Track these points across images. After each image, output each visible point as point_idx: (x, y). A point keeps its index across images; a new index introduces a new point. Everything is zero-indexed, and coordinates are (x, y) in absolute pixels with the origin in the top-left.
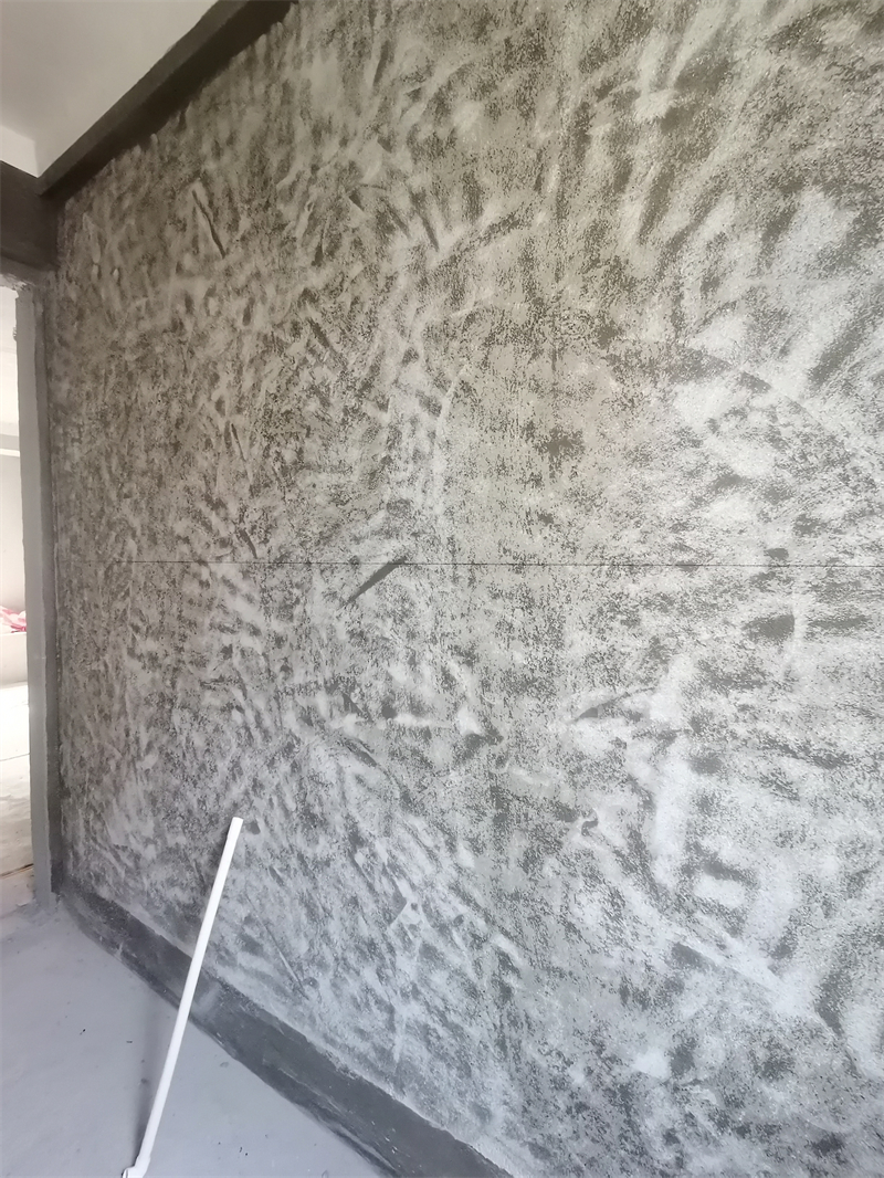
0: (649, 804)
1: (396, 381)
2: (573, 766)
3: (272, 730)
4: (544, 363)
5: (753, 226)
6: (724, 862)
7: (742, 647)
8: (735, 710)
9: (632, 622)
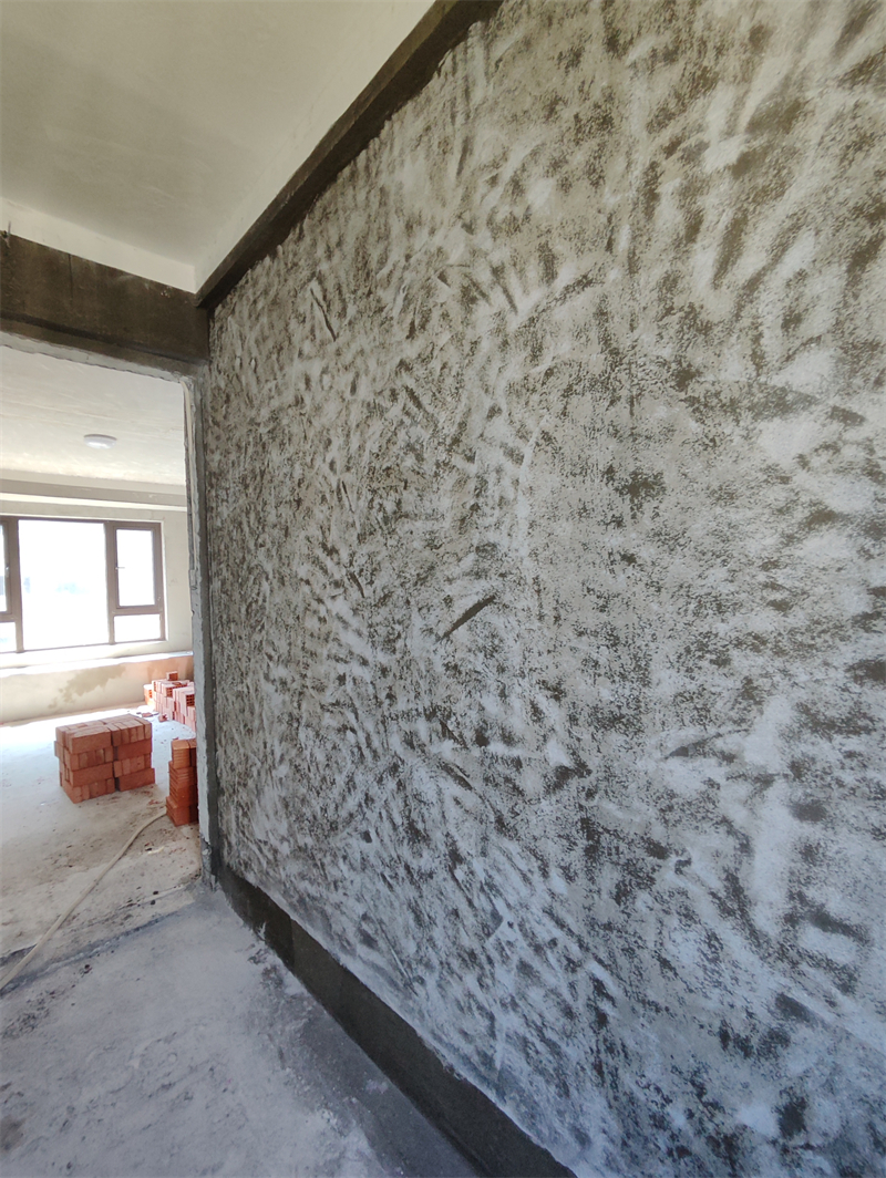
0: (746, 847)
1: (482, 435)
2: (664, 803)
3: (380, 751)
4: (622, 408)
5: (836, 259)
6: (832, 914)
7: (845, 689)
8: (841, 757)
9: (722, 662)
